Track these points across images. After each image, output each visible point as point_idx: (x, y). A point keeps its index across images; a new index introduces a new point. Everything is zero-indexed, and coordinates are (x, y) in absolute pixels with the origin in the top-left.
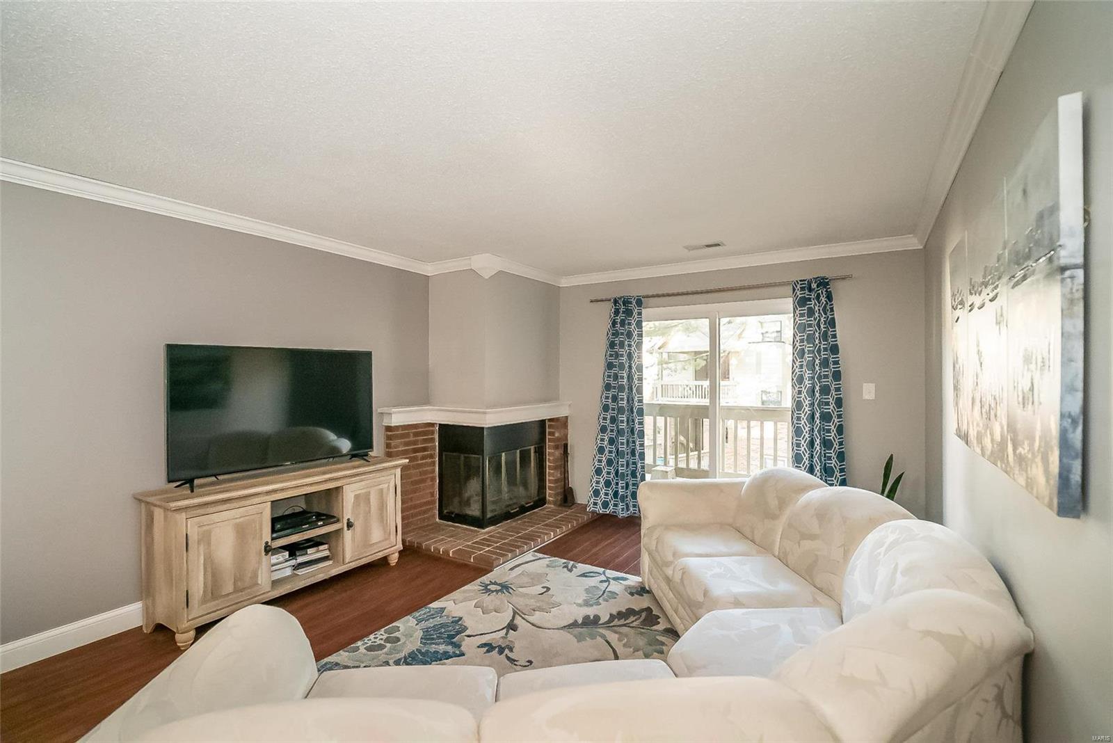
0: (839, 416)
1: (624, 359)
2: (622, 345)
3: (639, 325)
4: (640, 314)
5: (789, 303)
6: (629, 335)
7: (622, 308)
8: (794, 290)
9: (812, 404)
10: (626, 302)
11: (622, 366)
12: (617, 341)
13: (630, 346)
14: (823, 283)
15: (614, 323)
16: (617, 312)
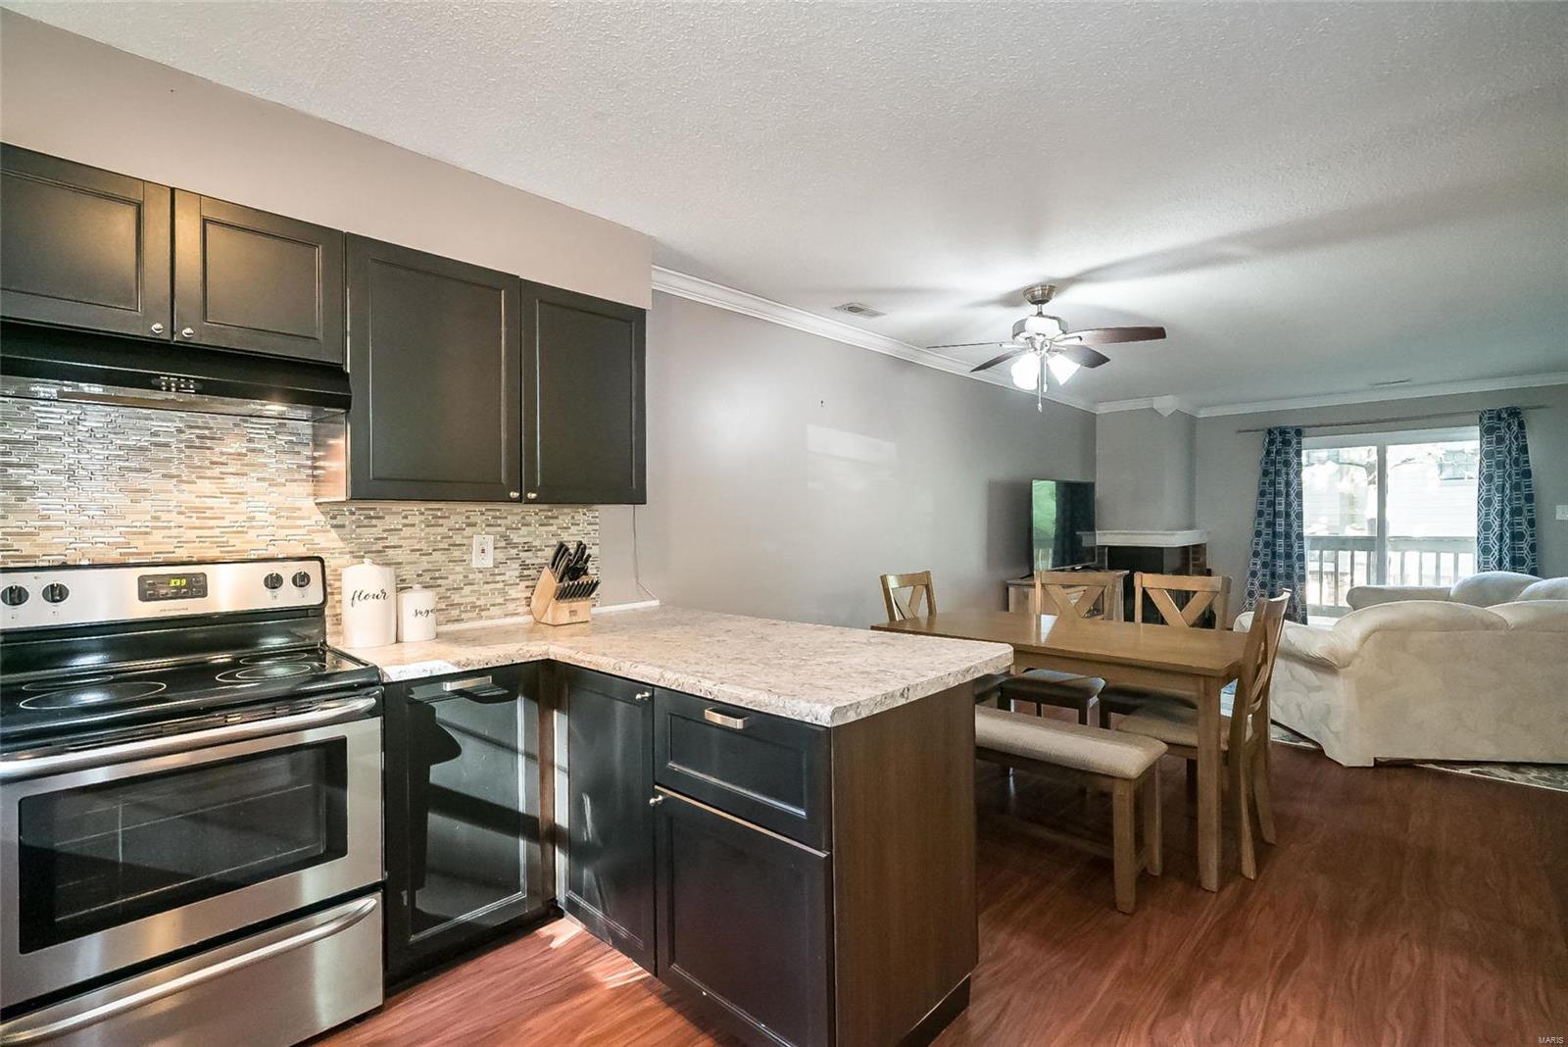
0: (1532, 536)
1: (1282, 487)
2: (1277, 473)
3: (1299, 454)
4: (1299, 443)
5: (1476, 431)
6: (1287, 464)
7: (1279, 439)
8: (1481, 419)
9: (1501, 526)
10: (1283, 432)
11: (1277, 494)
12: (1272, 469)
13: (1287, 474)
14: (1514, 413)
15: (1268, 453)
16: (1272, 442)
